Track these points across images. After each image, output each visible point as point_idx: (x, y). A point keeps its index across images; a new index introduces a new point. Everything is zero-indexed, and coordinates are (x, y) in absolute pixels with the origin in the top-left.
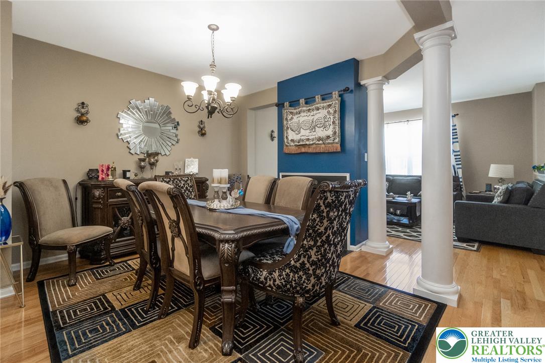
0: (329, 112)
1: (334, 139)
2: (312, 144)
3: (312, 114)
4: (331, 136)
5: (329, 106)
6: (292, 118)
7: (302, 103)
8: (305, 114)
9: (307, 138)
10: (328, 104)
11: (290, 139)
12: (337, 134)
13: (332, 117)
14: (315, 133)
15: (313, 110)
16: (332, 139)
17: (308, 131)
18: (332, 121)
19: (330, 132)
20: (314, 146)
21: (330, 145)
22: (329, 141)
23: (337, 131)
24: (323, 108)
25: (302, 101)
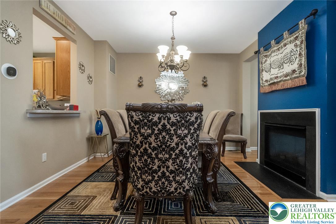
0: (296, 46)
1: (301, 72)
2: (280, 81)
3: (281, 52)
4: (296, 70)
5: (296, 38)
6: (266, 61)
7: (273, 44)
8: (275, 54)
9: (276, 76)
10: (295, 36)
11: (264, 80)
12: (303, 66)
13: (298, 49)
14: (283, 70)
15: (282, 47)
16: (298, 72)
17: (278, 69)
18: (299, 52)
19: (295, 66)
20: (282, 83)
21: (296, 80)
22: (295, 75)
23: (303, 63)
24: (290, 42)
25: (273, 42)
